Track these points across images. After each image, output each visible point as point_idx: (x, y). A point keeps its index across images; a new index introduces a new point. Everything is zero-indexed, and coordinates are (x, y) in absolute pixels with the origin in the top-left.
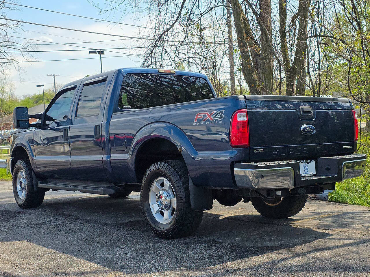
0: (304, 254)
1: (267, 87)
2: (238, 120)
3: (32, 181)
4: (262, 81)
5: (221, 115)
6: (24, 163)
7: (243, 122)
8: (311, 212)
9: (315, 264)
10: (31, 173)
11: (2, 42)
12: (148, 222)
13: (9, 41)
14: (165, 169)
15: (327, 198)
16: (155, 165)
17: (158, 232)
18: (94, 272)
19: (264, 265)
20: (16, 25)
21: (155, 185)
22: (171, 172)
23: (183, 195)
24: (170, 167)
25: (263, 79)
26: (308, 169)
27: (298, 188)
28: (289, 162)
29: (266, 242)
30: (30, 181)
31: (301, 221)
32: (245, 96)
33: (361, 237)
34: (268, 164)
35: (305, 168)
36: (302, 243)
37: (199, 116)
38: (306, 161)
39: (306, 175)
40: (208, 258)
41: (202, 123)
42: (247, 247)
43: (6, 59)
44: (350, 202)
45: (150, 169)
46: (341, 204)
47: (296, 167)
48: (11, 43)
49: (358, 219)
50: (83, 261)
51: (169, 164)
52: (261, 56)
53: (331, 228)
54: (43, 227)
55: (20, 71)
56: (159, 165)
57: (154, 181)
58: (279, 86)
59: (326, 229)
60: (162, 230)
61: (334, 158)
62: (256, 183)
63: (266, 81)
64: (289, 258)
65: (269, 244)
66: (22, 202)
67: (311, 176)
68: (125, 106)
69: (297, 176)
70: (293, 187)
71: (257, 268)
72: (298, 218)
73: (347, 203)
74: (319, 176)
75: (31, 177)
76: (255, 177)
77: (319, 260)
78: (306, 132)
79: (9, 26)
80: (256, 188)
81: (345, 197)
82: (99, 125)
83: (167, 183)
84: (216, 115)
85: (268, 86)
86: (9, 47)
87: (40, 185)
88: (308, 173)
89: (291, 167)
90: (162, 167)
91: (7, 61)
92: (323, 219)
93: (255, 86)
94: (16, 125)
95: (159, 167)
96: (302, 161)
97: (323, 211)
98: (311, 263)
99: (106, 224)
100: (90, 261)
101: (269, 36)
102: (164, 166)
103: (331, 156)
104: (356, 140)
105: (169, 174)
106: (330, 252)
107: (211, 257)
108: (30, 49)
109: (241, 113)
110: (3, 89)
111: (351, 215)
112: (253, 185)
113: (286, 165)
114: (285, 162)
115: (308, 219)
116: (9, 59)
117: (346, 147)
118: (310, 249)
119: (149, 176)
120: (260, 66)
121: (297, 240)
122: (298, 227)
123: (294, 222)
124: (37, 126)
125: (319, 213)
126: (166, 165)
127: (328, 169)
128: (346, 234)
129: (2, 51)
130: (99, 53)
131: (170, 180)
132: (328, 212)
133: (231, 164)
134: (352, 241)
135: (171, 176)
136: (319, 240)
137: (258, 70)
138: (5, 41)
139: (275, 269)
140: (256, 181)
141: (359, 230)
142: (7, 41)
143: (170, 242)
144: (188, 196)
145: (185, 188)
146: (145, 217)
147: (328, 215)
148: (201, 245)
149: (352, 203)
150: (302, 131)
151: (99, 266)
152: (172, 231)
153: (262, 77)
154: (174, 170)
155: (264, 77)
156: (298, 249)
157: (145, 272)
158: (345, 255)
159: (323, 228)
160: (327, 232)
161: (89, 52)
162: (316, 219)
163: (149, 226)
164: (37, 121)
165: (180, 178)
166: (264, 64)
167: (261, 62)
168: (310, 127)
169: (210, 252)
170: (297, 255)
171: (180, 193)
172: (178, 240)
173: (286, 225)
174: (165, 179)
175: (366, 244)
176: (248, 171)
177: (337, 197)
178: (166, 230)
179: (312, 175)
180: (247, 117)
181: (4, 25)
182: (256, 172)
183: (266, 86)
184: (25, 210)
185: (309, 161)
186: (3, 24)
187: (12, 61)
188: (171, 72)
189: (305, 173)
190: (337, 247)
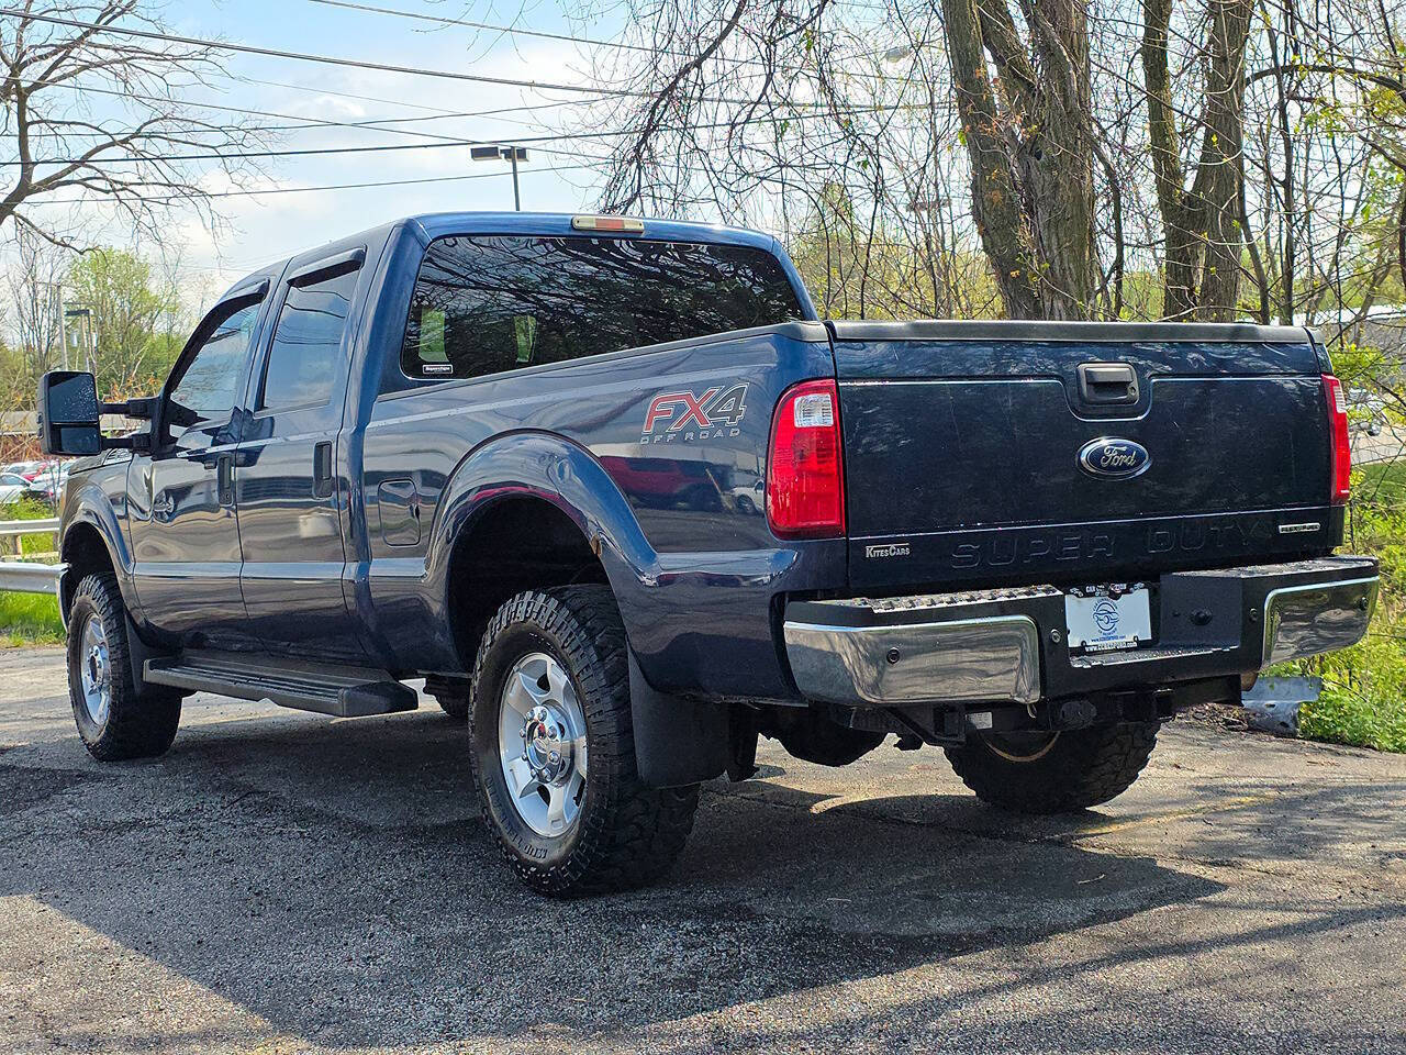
0: (1069, 972)
1: (1069, 280)
2: (800, 422)
3: (126, 656)
4: (1048, 254)
5: (737, 402)
6: (100, 587)
7: (821, 431)
8: (1191, 787)
9: (1092, 1018)
10: (121, 625)
11: (150, 122)
12: (496, 826)
13: (176, 115)
14: (548, 621)
15: (1292, 725)
16: (515, 604)
17: (528, 870)
18: (204, 1036)
19: (881, 1020)
20: (202, 56)
21: (520, 681)
22: (569, 630)
23: (611, 728)
24: (565, 612)
25: (1054, 247)
26: (1116, 621)
27: (1056, 699)
28: (1020, 594)
29: (939, 917)
30: (120, 656)
31: (1130, 825)
32: (830, 327)
33: (1340, 897)
34: (923, 602)
35: (1102, 617)
36: (1085, 923)
37: (662, 406)
38: (1106, 589)
39: (1108, 644)
40: (679, 984)
41: (670, 437)
42: (854, 936)
43: (165, 185)
44: (1385, 743)
45: (498, 617)
46: (1340, 751)
47: (1050, 617)
48: (181, 124)
49: (1373, 817)
50: (188, 987)
51: (562, 603)
52: (1044, 156)
53: (1234, 859)
54: (130, 837)
55: (218, 229)
56: (528, 606)
57: (515, 668)
58: (1114, 276)
59: (1210, 863)
60: (541, 861)
61: (1233, 573)
62: (870, 681)
63: (1065, 256)
64: (999, 988)
65: (948, 924)
66: (98, 739)
67: (1128, 650)
68: (428, 368)
69: (1052, 654)
70: (1035, 696)
71: (847, 1030)
72: (1125, 811)
73: (1368, 747)
74: (1164, 648)
75: (124, 641)
76: (865, 657)
77: (1117, 999)
78: (1104, 468)
79: (175, 59)
80: (873, 701)
81: (1365, 721)
82: (329, 444)
83: (558, 678)
84: (720, 404)
85: (1071, 274)
86: (176, 141)
87: (152, 675)
88: (1116, 638)
89: (1026, 614)
90: (539, 613)
91: (168, 192)
92: (1225, 819)
93: (1023, 277)
94: (45, 442)
95: (527, 612)
96: (1090, 589)
97: (1243, 781)
98: (1078, 1014)
99: (366, 831)
100: (217, 987)
101: (1071, 71)
102: (544, 609)
103: (1221, 567)
104: (1336, 499)
105: (559, 640)
106: (1180, 964)
107: (690, 983)
108: (254, 144)
109: (811, 397)
110: (172, 299)
111: (1350, 800)
112: (860, 693)
113: (1003, 609)
114: (1003, 595)
115: (1162, 815)
116: (176, 186)
117: (1291, 529)
118: (1101, 951)
119: (493, 647)
120: (1040, 195)
121: (1070, 910)
122: (1106, 850)
123: (1098, 831)
124: (138, 445)
125: (1222, 792)
126: (554, 603)
127: (1202, 621)
128: (1287, 884)
129: (149, 156)
130: (509, 154)
131: (564, 664)
132: (1263, 786)
133: (772, 601)
134: (1292, 918)
135: (567, 650)
136: (1162, 908)
137: (1031, 211)
138: (162, 116)
139: (917, 1035)
140: (870, 674)
141: (1346, 867)
142: (165, 117)
143: (567, 910)
144: (626, 731)
145: (618, 699)
146: (486, 807)
147: (1255, 799)
148: (678, 926)
149: (1391, 746)
150: (1087, 466)
151: (240, 1010)
152: (573, 869)
153: (1049, 239)
154: (577, 625)
155: (1054, 240)
156: (1055, 950)
157: (400, 1040)
158: (1234, 978)
159: (1202, 859)
160: (1210, 874)
161: (470, 151)
162: (1200, 815)
163: (500, 843)
164: (140, 427)
165: (601, 659)
166: (1057, 186)
167: (1044, 180)
168: (1124, 449)
169: (696, 957)
170: (1037, 977)
171: (599, 718)
172: (599, 905)
173: (1060, 843)
174: (550, 661)
175: (1343, 933)
176: (837, 633)
177: (1333, 722)
178: (553, 863)
179: (1135, 644)
180: (834, 411)
181: (156, 55)
182: (870, 637)
183: (1063, 276)
184: (104, 769)
185: (1118, 587)
186: (152, 53)
187: (187, 191)
188: (627, 227)
189: (1104, 639)
190: (1222, 941)
